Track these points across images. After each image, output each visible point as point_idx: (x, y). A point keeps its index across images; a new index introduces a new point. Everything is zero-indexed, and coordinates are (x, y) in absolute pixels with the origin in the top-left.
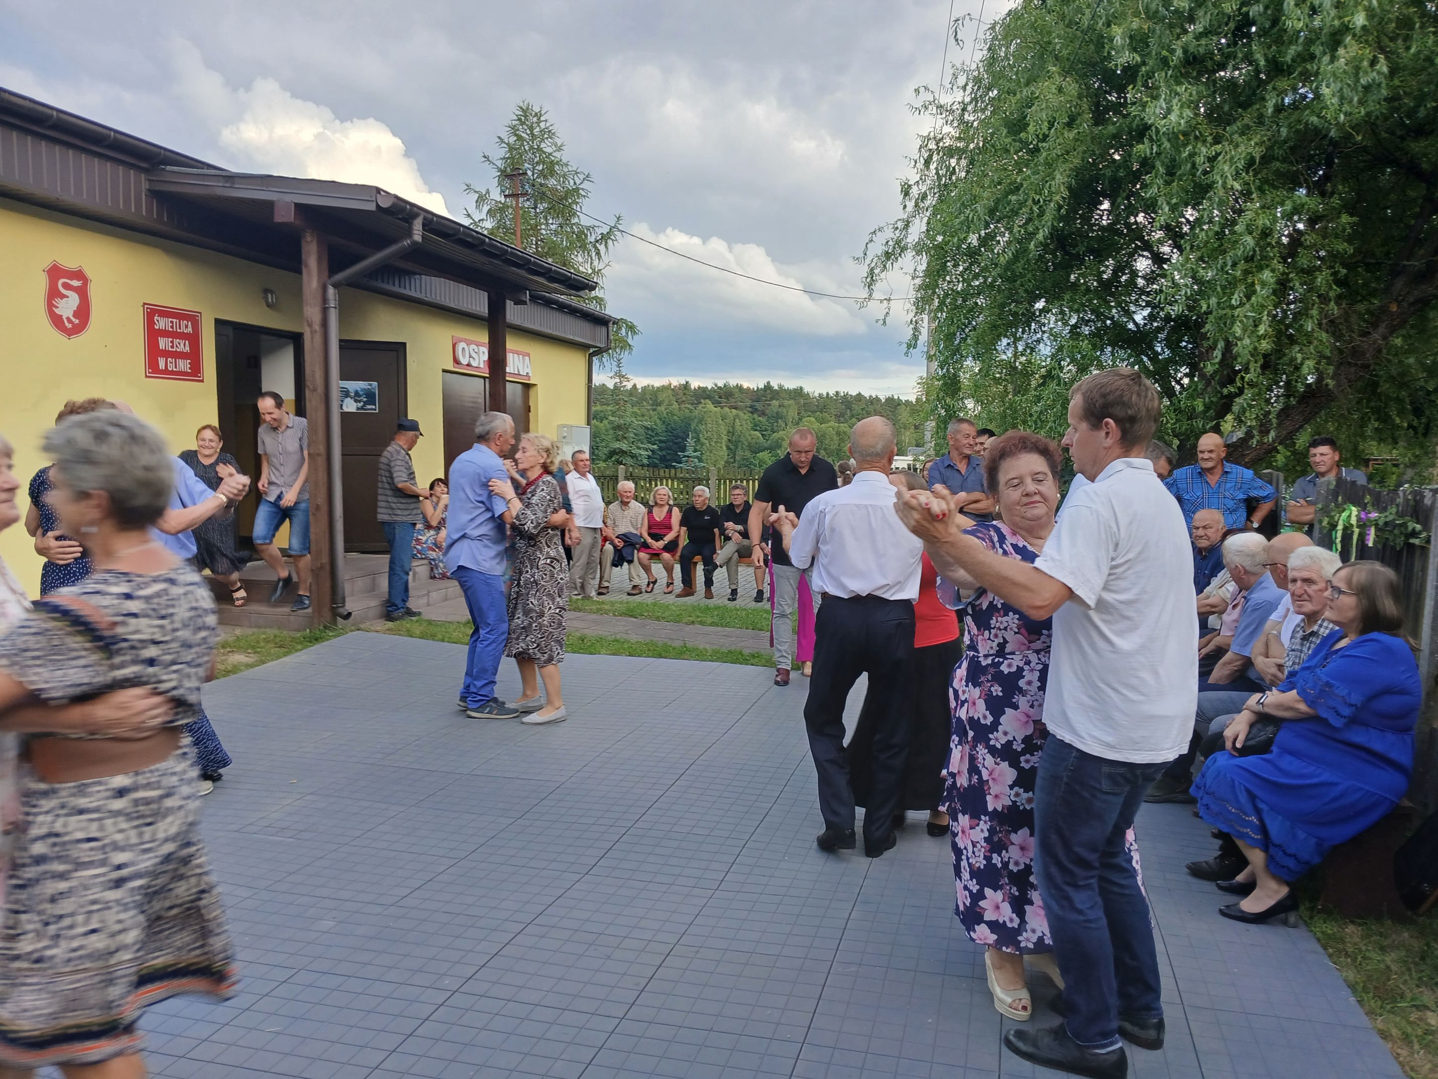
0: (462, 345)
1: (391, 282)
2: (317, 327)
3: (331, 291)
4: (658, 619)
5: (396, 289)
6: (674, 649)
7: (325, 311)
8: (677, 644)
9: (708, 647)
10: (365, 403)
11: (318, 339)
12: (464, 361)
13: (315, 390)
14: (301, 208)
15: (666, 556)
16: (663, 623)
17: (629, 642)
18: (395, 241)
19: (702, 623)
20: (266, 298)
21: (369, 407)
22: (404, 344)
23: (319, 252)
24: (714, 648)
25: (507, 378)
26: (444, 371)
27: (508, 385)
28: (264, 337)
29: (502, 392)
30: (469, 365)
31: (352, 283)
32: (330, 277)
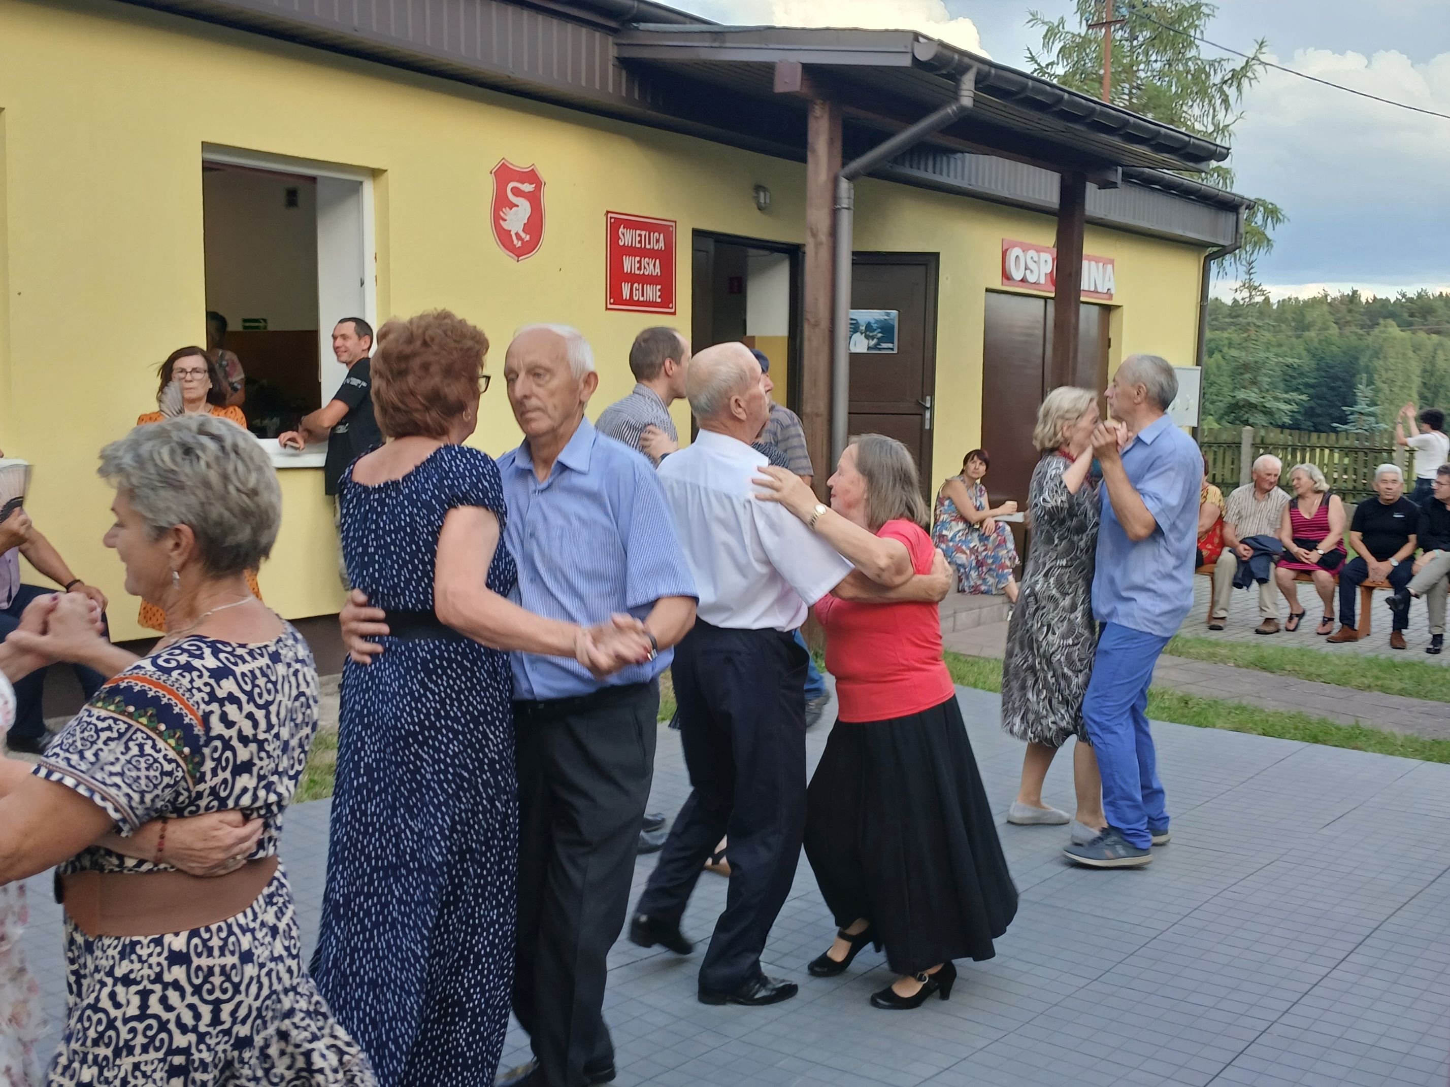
0: (1016, 252)
1: (922, 167)
2: (823, 237)
3: (844, 185)
4: (1309, 677)
5: (929, 175)
6: (1339, 729)
7: (835, 213)
8: (1345, 722)
9: (1397, 731)
10: (880, 340)
11: (824, 253)
12: (1017, 275)
13: (816, 325)
14: (809, 70)
15: (1323, 575)
16: (1318, 685)
17: (1262, 711)
18: (935, 108)
19: (1385, 690)
20: (757, 198)
21: (884, 345)
22: (936, 255)
23: (831, 131)
24: (1409, 732)
25: (1082, 299)
26: (988, 290)
27: (1083, 308)
28: (752, 252)
29: (1073, 320)
30: (1023, 280)
31: (874, 172)
32: (844, 165)
